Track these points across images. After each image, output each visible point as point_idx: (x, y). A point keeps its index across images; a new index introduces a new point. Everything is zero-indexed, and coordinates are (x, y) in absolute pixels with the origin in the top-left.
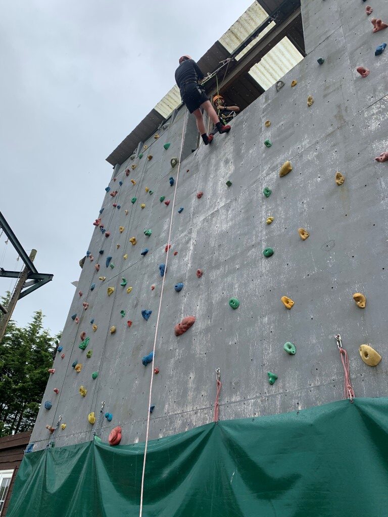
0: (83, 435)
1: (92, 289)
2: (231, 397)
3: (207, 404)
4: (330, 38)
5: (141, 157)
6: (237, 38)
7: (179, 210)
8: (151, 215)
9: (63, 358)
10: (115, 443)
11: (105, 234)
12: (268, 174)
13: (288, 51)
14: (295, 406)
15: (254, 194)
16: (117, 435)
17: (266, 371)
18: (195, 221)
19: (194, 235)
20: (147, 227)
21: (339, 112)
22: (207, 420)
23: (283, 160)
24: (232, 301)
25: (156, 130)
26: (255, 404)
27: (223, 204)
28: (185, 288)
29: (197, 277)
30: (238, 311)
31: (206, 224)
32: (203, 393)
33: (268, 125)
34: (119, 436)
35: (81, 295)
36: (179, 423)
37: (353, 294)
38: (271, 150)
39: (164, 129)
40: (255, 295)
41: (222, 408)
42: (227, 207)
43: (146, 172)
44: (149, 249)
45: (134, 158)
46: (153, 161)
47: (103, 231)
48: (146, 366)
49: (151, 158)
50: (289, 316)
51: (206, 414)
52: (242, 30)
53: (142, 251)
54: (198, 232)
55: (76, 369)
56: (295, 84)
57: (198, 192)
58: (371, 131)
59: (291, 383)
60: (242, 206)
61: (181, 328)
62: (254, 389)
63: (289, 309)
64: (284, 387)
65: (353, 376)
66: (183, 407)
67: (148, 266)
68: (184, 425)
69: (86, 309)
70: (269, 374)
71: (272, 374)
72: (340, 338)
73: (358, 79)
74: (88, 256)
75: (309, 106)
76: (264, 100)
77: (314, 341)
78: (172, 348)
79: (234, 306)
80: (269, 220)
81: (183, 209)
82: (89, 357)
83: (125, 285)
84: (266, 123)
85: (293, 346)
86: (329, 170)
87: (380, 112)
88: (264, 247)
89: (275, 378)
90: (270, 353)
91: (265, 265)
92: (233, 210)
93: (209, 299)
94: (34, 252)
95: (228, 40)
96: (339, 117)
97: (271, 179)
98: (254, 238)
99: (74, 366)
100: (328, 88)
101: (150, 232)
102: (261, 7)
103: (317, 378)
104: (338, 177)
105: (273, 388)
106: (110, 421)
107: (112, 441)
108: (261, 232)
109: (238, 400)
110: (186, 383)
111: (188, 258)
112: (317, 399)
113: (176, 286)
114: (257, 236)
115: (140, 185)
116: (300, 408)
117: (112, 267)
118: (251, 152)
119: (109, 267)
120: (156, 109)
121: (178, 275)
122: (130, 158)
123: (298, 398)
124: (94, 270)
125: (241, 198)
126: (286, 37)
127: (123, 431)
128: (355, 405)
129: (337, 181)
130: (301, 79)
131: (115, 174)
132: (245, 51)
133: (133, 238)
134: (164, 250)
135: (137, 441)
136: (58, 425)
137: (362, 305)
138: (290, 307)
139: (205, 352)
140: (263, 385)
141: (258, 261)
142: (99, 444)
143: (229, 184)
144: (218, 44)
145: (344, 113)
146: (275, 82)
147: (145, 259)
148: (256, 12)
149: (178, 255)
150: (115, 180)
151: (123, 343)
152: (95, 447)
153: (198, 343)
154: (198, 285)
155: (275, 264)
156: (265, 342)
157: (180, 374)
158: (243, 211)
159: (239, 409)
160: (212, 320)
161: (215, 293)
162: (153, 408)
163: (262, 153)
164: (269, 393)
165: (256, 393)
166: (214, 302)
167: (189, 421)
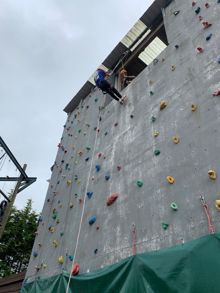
0: (56, 270)
1: (58, 183)
2: (142, 239)
3: (128, 245)
4: (181, 34)
5: (82, 107)
6: (131, 40)
7: (105, 133)
8: (89, 138)
9: (43, 224)
10: (75, 273)
11: (64, 151)
12: (153, 109)
13: (159, 44)
14: (180, 241)
15: (146, 120)
16: (76, 268)
17: (162, 222)
18: (114, 139)
19: (114, 147)
20: (88, 145)
21: (190, 72)
22: (129, 254)
23: (161, 100)
24: (138, 182)
25: (90, 92)
26: (157, 242)
27: (130, 128)
28: (111, 177)
29: (117, 170)
30: (143, 187)
31: (120, 139)
32: (125, 238)
33: (151, 83)
34: (78, 268)
35: (52, 187)
36: (112, 258)
37: (208, 171)
38: (153, 96)
39: (94, 91)
40: (152, 178)
41: (137, 246)
42: (132, 129)
43: (86, 115)
44: (89, 157)
45: (79, 108)
46: (89, 109)
47: (63, 150)
48: (91, 225)
49: (88, 107)
50: (172, 188)
51: (128, 251)
52: (133, 35)
53: (86, 158)
54: (117, 145)
55: (51, 231)
56: (164, 60)
57: (115, 123)
58: (208, 80)
59: (177, 228)
61: (110, 201)
62: (155, 233)
63: (172, 184)
64: (173, 230)
65: (213, 220)
66: (114, 247)
67: (89, 166)
68: (115, 259)
69: (55, 195)
70: (163, 223)
71: (165, 223)
72: (203, 198)
73: (198, 53)
74: (55, 165)
75: (173, 70)
76: (148, 70)
77: (188, 201)
78: (106, 213)
79: (140, 185)
80: (156, 134)
81: (107, 133)
82: (58, 223)
83: (77, 179)
84: (150, 82)
85: (176, 205)
86: (187, 104)
87: (212, 69)
88: (154, 150)
89: (167, 225)
90: (163, 210)
91: (156, 160)
92: (135, 130)
93: (125, 182)
94: (25, 166)
95: (125, 41)
96: (190, 74)
97: (155, 112)
98: (148, 145)
99: (50, 229)
100: (182, 60)
101: (89, 147)
102: (142, 22)
103: (192, 223)
104: (193, 106)
105: (167, 231)
106: (72, 260)
107: (73, 273)
108: (152, 141)
109: (146, 241)
110: (115, 233)
111: (112, 160)
112: (193, 236)
113: (106, 177)
115: (83, 122)
116: (183, 242)
117: (69, 169)
118: (142, 98)
119: (67, 169)
120: (89, 81)
121: (107, 170)
122: (76, 108)
123: (181, 236)
124: (59, 171)
125: (139, 124)
126: (157, 37)
127: (80, 266)
128: (216, 237)
129: (192, 109)
130: (167, 57)
131: (69, 118)
132: (135, 46)
133: (80, 151)
134: (98, 157)
135: (88, 271)
136: (42, 265)
137: (214, 177)
138: (172, 182)
139: (125, 214)
140: (160, 230)
141: (151, 158)
142: (66, 275)
143: (132, 117)
144: (120, 44)
145: (192, 72)
146: (153, 60)
147: (88, 163)
148: (140, 25)
149: (106, 158)
150: (69, 121)
151: (77, 213)
152: (64, 277)
153: (121, 209)
154: (119, 175)
155: (162, 158)
156: (160, 204)
157: (111, 228)
158: (141, 131)
159: (147, 246)
160: (128, 194)
161: (128, 179)
162: (97, 250)
163: (149, 98)
164: (164, 235)
165: (157, 235)
166: (128, 183)
167: (118, 256)
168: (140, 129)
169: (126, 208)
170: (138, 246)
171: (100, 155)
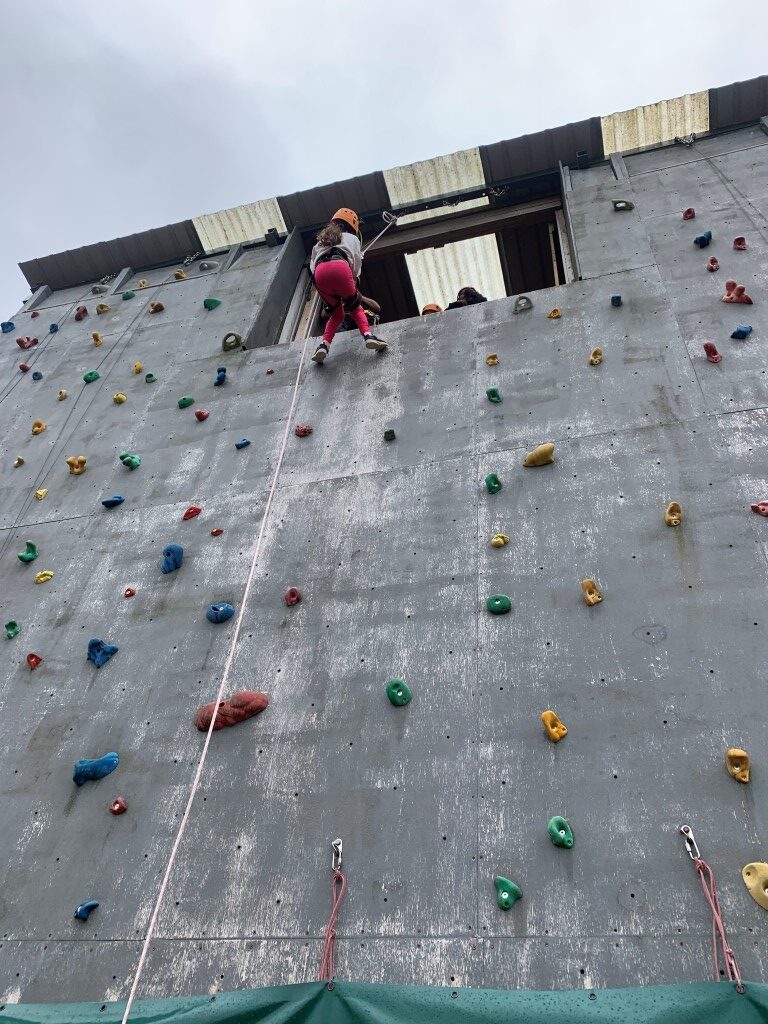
2: (375, 917)
3: (291, 927)
4: (632, 273)
5: (127, 297)
6: (417, 188)
7: (240, 442)
8: (143, 424)
12: (491, 451)
14: (573, 975)
15: (456, 475)
17: (488, 873)
20: (126, 444)
21: (661, 398)
22: (290, 971)
24: (397, 686)
25: (178, 261)
26: (453, 952)
27: (370, 470)
28: (240, 619)
29: (280, 603)
30: (408, 712)
31: (315, 494)
32: (280, 895)
33: (493, 363)
36: (185, 965)
38: (499, 410)
39: (203, 269)
40: (458, 689)
42: (381, 479)
43: (140, 331)
44: (127, 498)
45: (103, 291)
46: (164, 317)
48: (83, 786)
49: (158, 309)
50: (553, 757)
51: (287, 954)
52: (431, 179)
53: (104, 496)
54: (293, 506)
56: (558, 317)
57: (298, 424)
58: (735, 455)
59: (559, 916)
60: (423, 491)
62: (449, 912)
63: (555, 742)
64: (539, 922)
66: (206, 921)
67: (117, 536)
72: (691, 834)
75: (593, 364)
76: (481, 316)
77: (623, 828)
78: (180, 758)
79: (398, 700)
80: (498, 540)
81: (248, 443)
83: (32, 560)
84: (487, 358)
87: (749, 430)
89: (517, 897)
90: (498, 830)
91: (485, 628)
92: (398, 490)
93: (315, 666)
95: (398, 180)
96: (663, 407)
97: (501, 463)
98: (455, 563)
100: (635, 350)
101: (136, 459)
102: (480, 161)
103: (636, 917)
104: (674, 510)
105: (509, 919)
108: (476, 555)
110: (225, 857)
111: (255, 552)
113: (215, 609)
114: (463, 563)
115: (117, 351)
116: (588, 984)
118: (447, 394)
120: (195, 224)
121: (221, 583)
122: (86, 288)
125: (421, 474)
126: (494, 234)
128: (751, 999)
129: (670, 517)
130: (571, 313)
131: (36, 304)
132: (418, 216)
133: (82, 458)
134: (179, 514)
137: (745, 777)
138: (558, 736)
139: (294, 791)
140: (477, 908)
141: (467, 614)
143: (390, 437)
144: (378, 177)
147: (111, 519)
149: (224, 537)
150: (35, 315)
153: (275, 762)
154: (285, 624)
155: (515, 633)
156: (485, 802)
157: (203, 831)
158: (425, 500)
159: (400, 956)
160: (324, 717)
161: (338, 655)
162: (92, 909)
163: (478, 408)
164: (495, 931)
165: (457, 922)
166: (331, 674)
167: (224, 964)
168: (424, 495)
169: (304, 767)
170: (347, 944)
171: (192, 513)
